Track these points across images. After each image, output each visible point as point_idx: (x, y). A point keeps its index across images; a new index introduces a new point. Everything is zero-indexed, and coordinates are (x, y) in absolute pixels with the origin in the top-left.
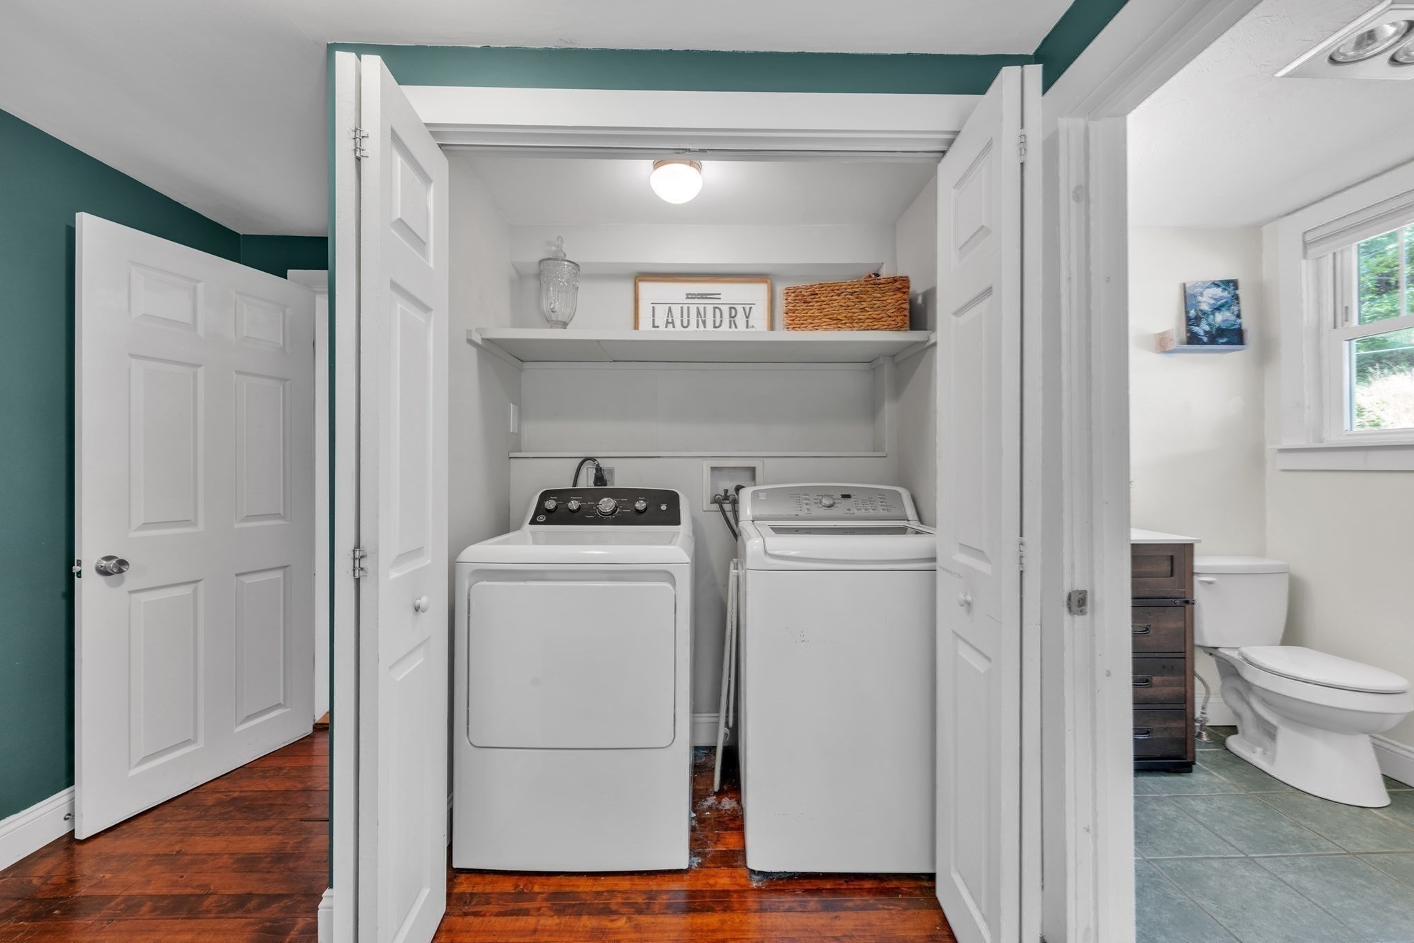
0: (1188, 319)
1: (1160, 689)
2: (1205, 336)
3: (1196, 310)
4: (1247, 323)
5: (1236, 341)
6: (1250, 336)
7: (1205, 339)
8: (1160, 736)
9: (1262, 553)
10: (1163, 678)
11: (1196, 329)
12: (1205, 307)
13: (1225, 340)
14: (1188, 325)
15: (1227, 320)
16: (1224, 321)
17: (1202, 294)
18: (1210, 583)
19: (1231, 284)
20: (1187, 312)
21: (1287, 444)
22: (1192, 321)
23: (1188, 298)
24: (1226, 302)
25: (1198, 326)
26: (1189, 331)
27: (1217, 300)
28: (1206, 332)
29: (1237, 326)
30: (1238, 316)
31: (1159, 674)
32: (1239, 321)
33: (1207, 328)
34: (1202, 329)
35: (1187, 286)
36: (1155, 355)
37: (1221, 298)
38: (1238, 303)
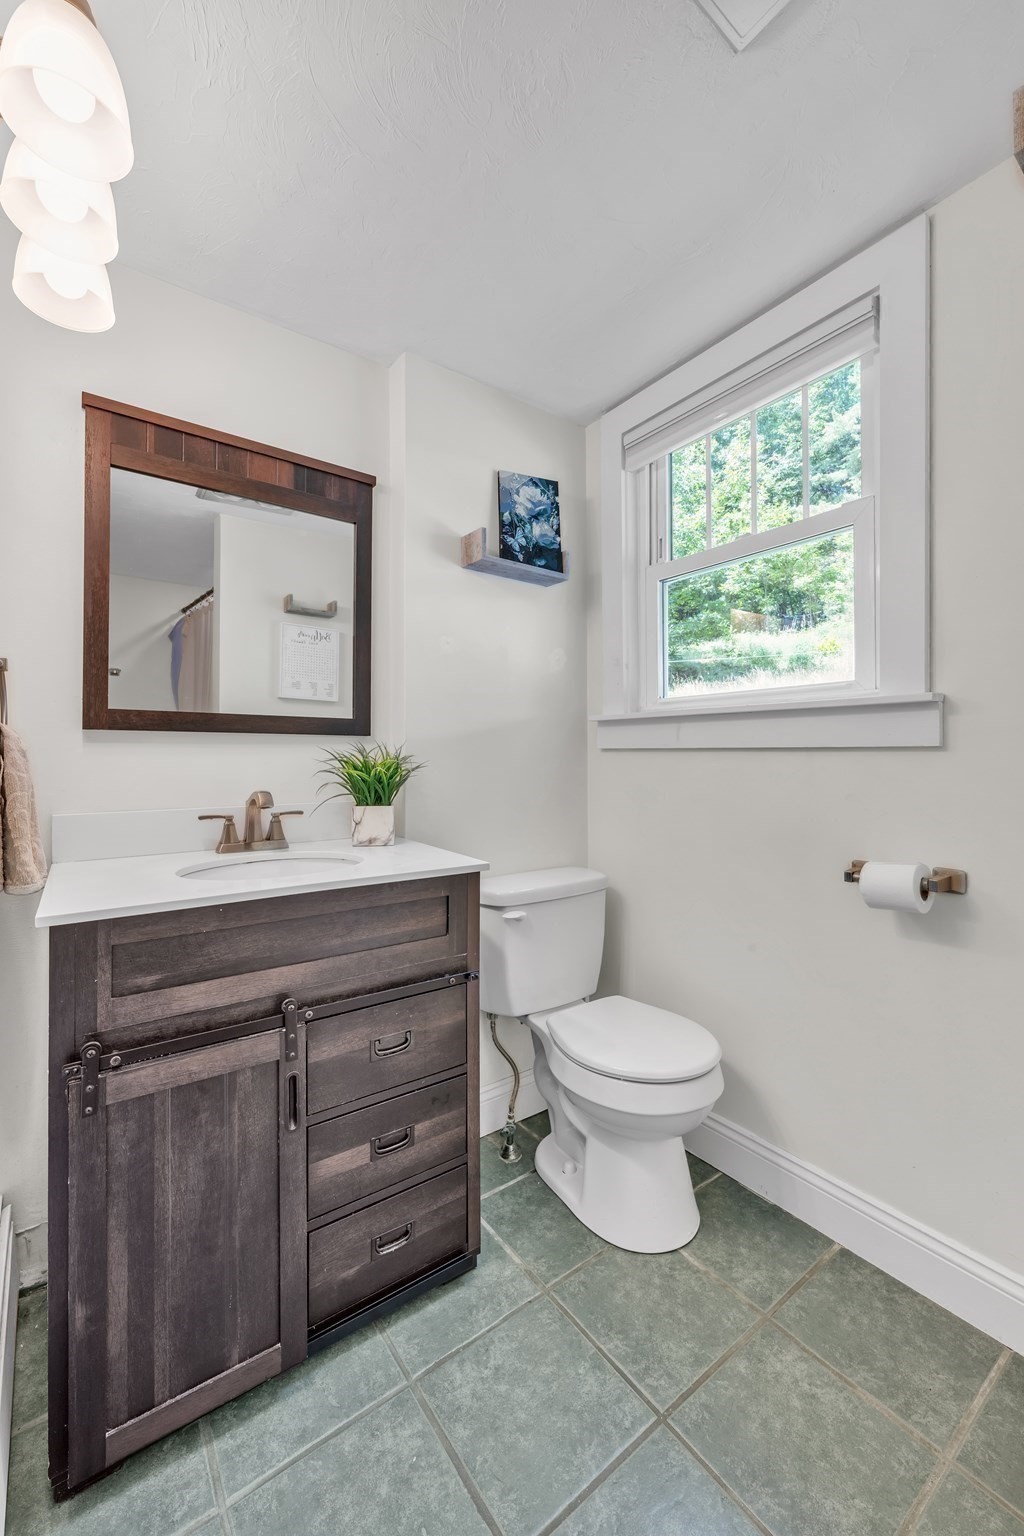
0: (502, 524)
1: (427, 1142)
2: (520, 552)
3: (510, 514)
4: (567, 543)
5: (556, 568)
6: (571, 561)
7: (521, 557)
8: (425, 1230)
9: (581, 862)
10: (434, 1120)
11: (510, 540)
12: (521, 511)
13: (543, 563)
14: (501, 533)
15: (546, 535)
16: (543, 536)
17: (518, 493)
18: (518, 920)
19: (551, 486)
20: (501, 515)
21: (608, 714)
22: (507, 528)
23: (503, 495)
24: (545, 510)
25: (513, 536)
26: (502, 541)
27: (535, 505)
28: (521, 547)
29: (556, 546)
30: (558, 532)
31: (427, 1115)
32: (558, 539)
33: (523, 542)
34: (517, 541)
35: (501, 476)
36: (461, 569)
37: (540, 503)
38: (558, 515)
